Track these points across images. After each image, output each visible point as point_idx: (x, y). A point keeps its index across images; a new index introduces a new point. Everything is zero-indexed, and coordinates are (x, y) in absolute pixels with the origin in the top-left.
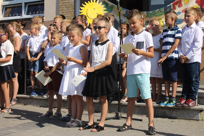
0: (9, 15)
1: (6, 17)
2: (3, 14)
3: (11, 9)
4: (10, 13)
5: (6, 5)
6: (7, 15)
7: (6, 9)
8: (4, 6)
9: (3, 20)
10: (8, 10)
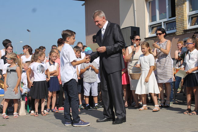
0: (195, 23)
1: (192, 25)
2: (190, 23)
3: (196, 18)
4: (196, 22)
5: (191, 15)
6: (194, 24)
7: (192, 18)
8: (190, 16)
9: (190, 29)
10: (194, 19)
